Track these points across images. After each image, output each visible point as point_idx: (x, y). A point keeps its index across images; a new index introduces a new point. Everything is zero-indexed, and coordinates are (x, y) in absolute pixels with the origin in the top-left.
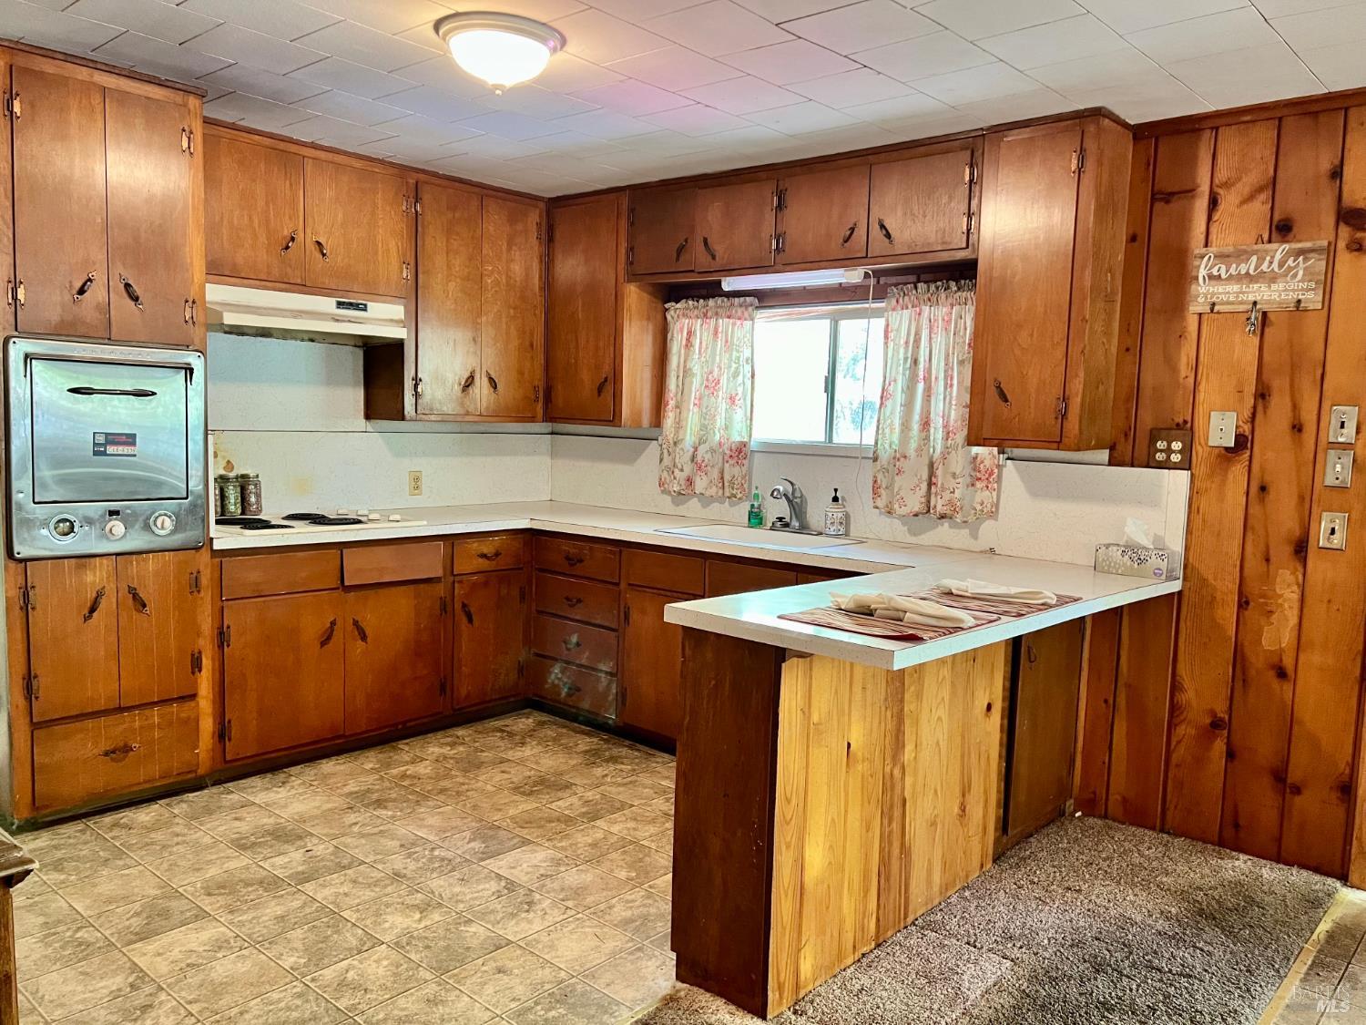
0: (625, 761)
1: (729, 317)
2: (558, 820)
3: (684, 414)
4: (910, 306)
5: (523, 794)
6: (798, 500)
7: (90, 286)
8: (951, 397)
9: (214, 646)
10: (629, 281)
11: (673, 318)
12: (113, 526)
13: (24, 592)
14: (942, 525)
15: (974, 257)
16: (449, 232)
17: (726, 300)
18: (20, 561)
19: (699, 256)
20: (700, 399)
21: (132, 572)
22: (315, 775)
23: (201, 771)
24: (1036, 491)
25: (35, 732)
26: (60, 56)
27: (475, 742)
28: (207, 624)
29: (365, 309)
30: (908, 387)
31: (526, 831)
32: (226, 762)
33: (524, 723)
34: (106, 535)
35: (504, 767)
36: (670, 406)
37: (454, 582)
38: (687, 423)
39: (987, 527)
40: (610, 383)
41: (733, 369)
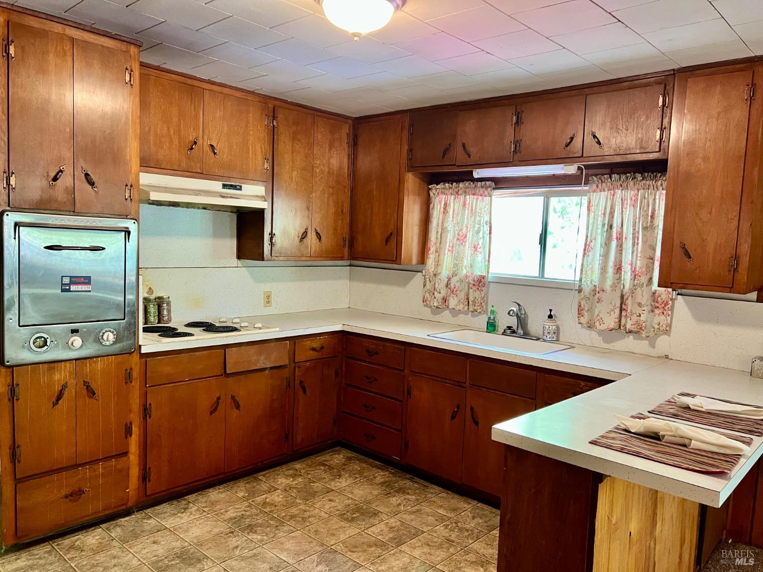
0: (410, 491)
1: (474, 194)
2: (376, 545)
3: (441, 257)
4: (606, 190)
5: (347, 520)
6: (523, 316)
7: (61, 175)
8: (637, 251)
9: (140, 419)
10: (409, 171)
11: (434, 194)
12: (74, 340)
13: (11, 388)
14: (628, 337)
15: (664, 157)
16: (294, 138)
17: (472, 183)
18: (9, 367)
19: (459, 154)
20: (452, 247)
21: (86, 371)
22: (206, 502)
23: (130, 504)
24: (700, 317)
25: (18, 485)
26: (43, 16)
27: (308, 474)
28: (135, 403)
29: (240, 189)
30: (606, 244)
31: (355, 555)
32: (147, 496)
33: (338, 458)
34: (69, 346)
35: (330, 496)
36: (431, 251)
37: (295, 367)
38: (443, 263)
39: (662, 340)
40: (394, 236)
41: (476, 228)
